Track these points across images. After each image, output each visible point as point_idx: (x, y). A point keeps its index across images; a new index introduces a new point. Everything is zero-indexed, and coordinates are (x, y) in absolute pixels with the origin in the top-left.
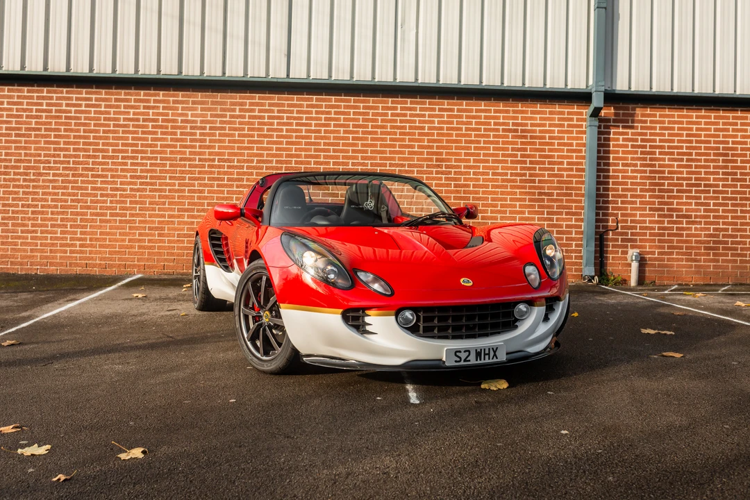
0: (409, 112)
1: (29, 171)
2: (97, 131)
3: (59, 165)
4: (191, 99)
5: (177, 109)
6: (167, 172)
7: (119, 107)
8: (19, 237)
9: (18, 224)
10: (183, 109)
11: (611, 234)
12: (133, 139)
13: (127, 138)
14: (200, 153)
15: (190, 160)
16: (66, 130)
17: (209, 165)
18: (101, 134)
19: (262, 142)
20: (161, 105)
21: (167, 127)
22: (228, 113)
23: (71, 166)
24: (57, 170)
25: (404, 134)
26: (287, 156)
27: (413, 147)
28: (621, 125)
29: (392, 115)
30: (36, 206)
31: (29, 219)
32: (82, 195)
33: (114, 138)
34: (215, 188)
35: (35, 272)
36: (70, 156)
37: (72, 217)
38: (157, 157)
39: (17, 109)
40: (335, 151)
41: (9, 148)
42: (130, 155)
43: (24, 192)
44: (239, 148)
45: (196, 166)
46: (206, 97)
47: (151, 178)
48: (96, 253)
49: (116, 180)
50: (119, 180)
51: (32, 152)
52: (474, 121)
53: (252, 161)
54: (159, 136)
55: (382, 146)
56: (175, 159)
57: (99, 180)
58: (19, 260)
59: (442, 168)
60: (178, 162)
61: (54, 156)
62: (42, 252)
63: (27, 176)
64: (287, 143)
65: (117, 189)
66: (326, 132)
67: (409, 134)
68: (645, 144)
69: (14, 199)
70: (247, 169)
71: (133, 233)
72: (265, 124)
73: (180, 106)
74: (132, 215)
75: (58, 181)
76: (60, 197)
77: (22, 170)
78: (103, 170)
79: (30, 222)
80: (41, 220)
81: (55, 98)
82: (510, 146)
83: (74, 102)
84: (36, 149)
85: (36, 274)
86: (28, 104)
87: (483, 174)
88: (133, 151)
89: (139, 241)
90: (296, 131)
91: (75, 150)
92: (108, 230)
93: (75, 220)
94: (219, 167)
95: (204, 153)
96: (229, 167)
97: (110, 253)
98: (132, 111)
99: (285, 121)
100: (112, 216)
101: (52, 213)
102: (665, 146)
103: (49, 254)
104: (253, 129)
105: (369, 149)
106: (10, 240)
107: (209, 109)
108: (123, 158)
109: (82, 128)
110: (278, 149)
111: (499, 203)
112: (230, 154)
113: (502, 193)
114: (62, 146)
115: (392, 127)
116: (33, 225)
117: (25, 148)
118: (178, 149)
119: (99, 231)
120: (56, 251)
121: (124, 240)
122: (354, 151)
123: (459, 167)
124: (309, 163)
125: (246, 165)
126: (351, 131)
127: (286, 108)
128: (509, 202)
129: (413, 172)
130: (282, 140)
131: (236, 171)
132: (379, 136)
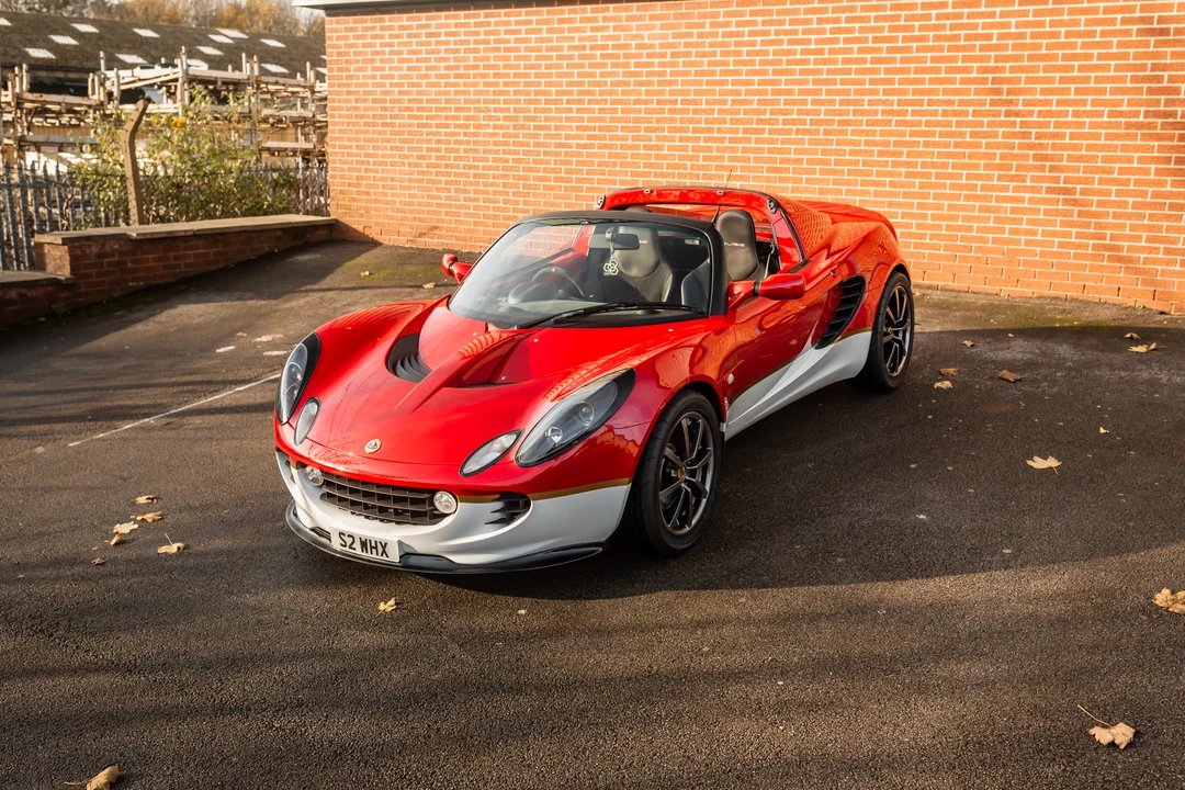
1: (469, 122)
2: (539, 67)
3: (499, 114)
4: (648, 13)
5: (630, 28)
6: (618, 120)
7: (562, 30)
8: (463, 206)
9: (462, 189)
10: (638, 28)
12: (579, 75)
13: (572, 75)
14: (658, 93)
15: (646, 102)
16: (505, 67)
17: (669, 110)
18: (543, 71)
19: (739, 73)
20: (612, 24)
21: (618, 57)
22: (695, 31)
23: (512, 114)
24: (497, 120)
25: (957, 48)
26: (775, 92)
27: (969, 70)
30: (478, 167)
31: (471, 184)
32: (524, 153)
33: (557, 75)
34: (677, 143)
36: (510, 101)
37: (514, 181)
38: (606, 100)
39: (454, 41)
40: (843, 82)
41: (448, 93)
42: (575, 97)
43: (465, 150)
44: (709, 83)
45: (654, 111)
46: (668, 7)
47: (600, 129)
49: (561, 132)
50: (564, 133)
51: (472, 97)
52: (1084, 18)
53: (725, 102)
54: (609, 70)
55: (917, 70)
56: (628, 102)
57: (542, 132)
58: (463, 234)
59: (1017, 105)
60: (632, 106)
61: (494, 102)
62: (486, 226)
63: (467, 128)
64: (775, 72)
65: (562, 145)
66: (831, 51)
67: (964, 48)
69: (455, 158)
70: (719, 114)
72: (744, 44)
73: (635, 24)
74: (578, 180)
75: (499, 134)
76: (501, 156)
77: (462, 122)
78: (546, 119)
79: (472, 188)
80: (484, 185)
81: (492, 24)
82: (1150, 62)
83: (513, 27)
84: (475, 93)
86: (465, 34)
87: (1092, 114)
88: (579, 93)
90: (788, 52)
91: (515, 93)
92: (552, 200)
93: (517, 186)
94: (683, 111)
95: (663, 93)
96: (695, 112)
98: (577, 35)
99: (772, 37)
100: (556, 182)
101: (495, 176)
104: (728, 54)
105: (898, 77)
106: (453, 210)
107: (671, 26)
108: (568, 102)
109: (522, 63)
110: (761, 82)
111: (1117, 166)
112: (696, 92)
113: (1124, 148)
114: (501, 88)
115: (937, 38)
116: (475, 192)
117: (464, 93)
118: (632, 88)
119: (543, 200)
122: (872, 82)
123: (1048, 103)
124: (804, 102)
125: (717, 107)
126: (869, 48)
127: (775, 17)
128: (1135, 165)
129: (966, 113)
130: (767, 67)
131: (704, 117)
132: (914, 55)
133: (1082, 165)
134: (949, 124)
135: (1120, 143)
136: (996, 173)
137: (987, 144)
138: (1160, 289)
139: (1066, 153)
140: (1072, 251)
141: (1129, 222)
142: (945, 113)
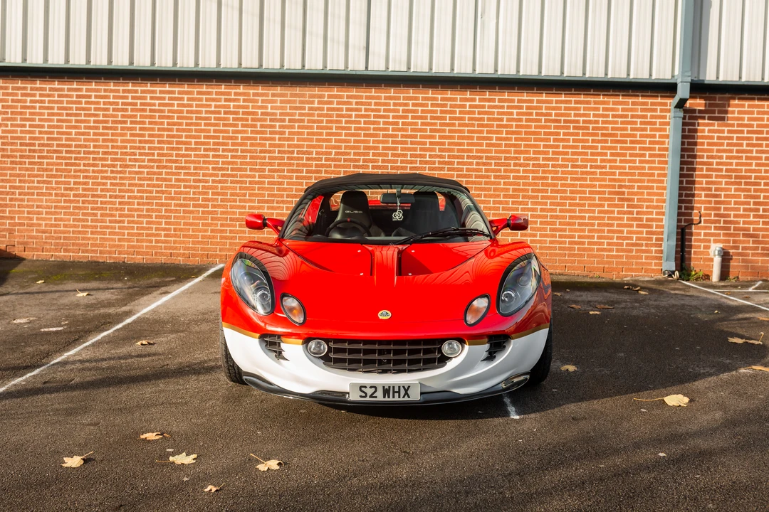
0: (487, 104)
1: (116, 163)
2: (181, 124)
3: (144, 157)
4: (270, 92)
5: (257, 101)
6: (247, 164)
7: (200, 100)
8: (107, 227)
9: (107, 214)
10: (263, 101)
11: (693, 228)
12: (215, 131)
13: (209, 131)
14: (279, 146)
15: (269, 152)
16: (150, 123)
17: (288, 158)
18: (184, 127)
19: (340, 134)
20: (242, 98)
21: (247, 120)
22: (307, 106)
23: (156, 158)
24: (142, 162)
25: (483, 126)
26: (365, 148)
27: (491, 139)
28: (707, 116)
29: (471, 106)
30: (123, 197)
31: (117, 209)
32: (167, 186)
33: (196, 131)
34: (294, 180)
35: (123, 260)
36: (155, 148)
37: (157, 207)
38: (237, 149)
39: (104, 102)
40: (412, 143)
41: (97, 140)
42: (212, 147)
43: (111, 184)
44: (318, 140)
45: (275, 158)
46: (286, 90)
47: (233, 169)
48: (180, 242)
49: (199, 172)
50: (201, 172)
51: (119, 144)
52: (554, 112)
53: (330, 153)
54: (240, 128)
55: (459, 138)
56: (255, 151)
57: (183, 171)
58: (108, 248)
59: (520, 160)
60: (258, 154)
61: (139, 148)
62: (129, 242)
63: (114, 167)
64: (365, 135)
65: (200, 181)
66: (403, 124)
67: (487, 126)
68: (732, 135)
69: (102, 190)
70: (325, 161)
71: (215, 224)
72: (343, 116)
73: (260, 98)
74: (214, 206)
75: (143, 172)
76: (145, 188)
77: (109, 162)
78: (186, 162)
79: (118, 213)
80: (128, 211)
81: (139, 92)
82: (590, 138)
83: (158, 95)
84: (123, 141)
85: (124, 262)
86: (114, 97)
87: (562, 166)
88: (215, 144)
89: (221, 231)
90: (374, 123)
91: (159, 142)
92: (191, 221)
93: (160, 211)
94: (298, 159)
95: (283, 146)
96: (308, 159)
97: (194, 243)
98: (213, 104)
99: (363, 113)
100: (195, 207)
101: (138, 204)
102: (753, 137)
103: (135, 243)
104: (331, 122)
105: (447, 141)
106: (99, 230)
107: (289, 102)
108: (205, 150)
109: (166, 121)
110: (355, 141)
111: (578, 196)
112: (308, 146)
113: (581, 186)
114: (147, 138)
115: (470, 119)
116: (121, 216)
117: (112, 141)
118: (258, 141)
119: (182, 221)
120: (142, 241)
121: (206, 231)
122: (431, 143)
123: (538, 159)
124: (387, 155)
125: (324, 157)
126: (429, 123)
127: (364, 100)
128: (588, 195)
129: (490, 164)
130: (360, 132)
131: (314, 163)
132: (457, 128)
133: (559, 195)
134: (480, 170)
135: (579, 183)
136: (511, 200)
137: (504, 182)
138: (606, 266)
139: (549, 188)
140: (557, 246)
141: (587, 228)
142: (478, 164)
